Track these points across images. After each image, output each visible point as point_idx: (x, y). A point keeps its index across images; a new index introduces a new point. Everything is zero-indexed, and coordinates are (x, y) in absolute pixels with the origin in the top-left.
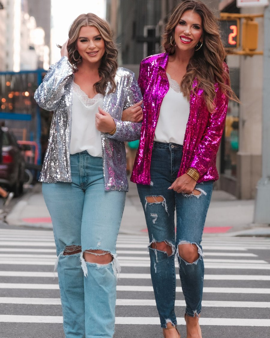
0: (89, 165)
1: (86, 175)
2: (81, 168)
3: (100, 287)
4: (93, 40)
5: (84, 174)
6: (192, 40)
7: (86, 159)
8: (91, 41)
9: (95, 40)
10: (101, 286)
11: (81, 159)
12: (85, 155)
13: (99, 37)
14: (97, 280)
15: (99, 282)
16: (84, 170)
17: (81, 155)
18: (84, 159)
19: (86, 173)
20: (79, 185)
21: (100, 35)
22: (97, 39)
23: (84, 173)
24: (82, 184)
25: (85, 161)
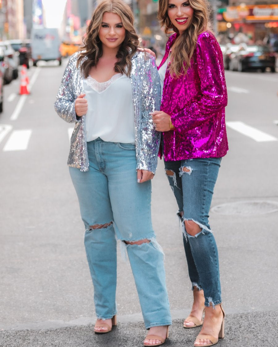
0: (104, 152)
1: (102, 161)
2: (97, 155)
3: (147, 264)
4: (114, 27)
5: (101, 161)
6: (187, 18)
7: (101, 146)
8: (112, 29)
9: (116, 27)
10: (147, 262)
11: (97, 147)
12: (100, 142)
13: (121, 25)
14: (142, 258)
15: (144, 260)
16: (100, 156)
17: (96, 142)
18: (99, 146)
19: (102, 159)
20: (99, 170)
21: (122, 23)
22: (119, 26)
23: (101, 159)
24: (101, 169)
25: (101, 148)
